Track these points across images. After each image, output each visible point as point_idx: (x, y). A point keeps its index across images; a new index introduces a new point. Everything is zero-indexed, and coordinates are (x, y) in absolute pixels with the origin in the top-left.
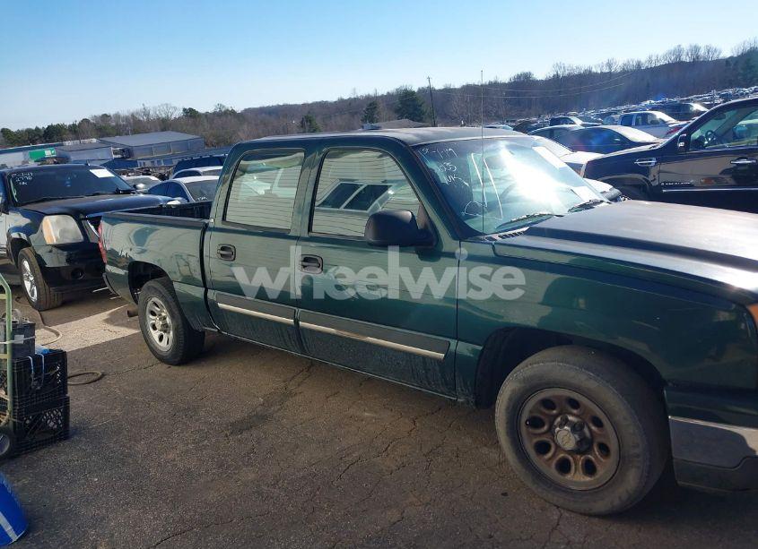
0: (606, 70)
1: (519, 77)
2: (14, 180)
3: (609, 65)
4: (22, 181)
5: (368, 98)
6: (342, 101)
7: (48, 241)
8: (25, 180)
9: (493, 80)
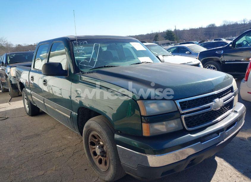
0: (243, 23)
1: (210, 25)
2: (9, 56)
3: (244, 21)
4: (11, 56)
5: (157, 33)
6: (148, 34)
7: (12, 76)
8: (12, 56)
9: (200, 27)
